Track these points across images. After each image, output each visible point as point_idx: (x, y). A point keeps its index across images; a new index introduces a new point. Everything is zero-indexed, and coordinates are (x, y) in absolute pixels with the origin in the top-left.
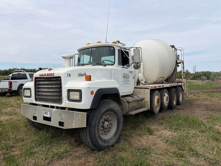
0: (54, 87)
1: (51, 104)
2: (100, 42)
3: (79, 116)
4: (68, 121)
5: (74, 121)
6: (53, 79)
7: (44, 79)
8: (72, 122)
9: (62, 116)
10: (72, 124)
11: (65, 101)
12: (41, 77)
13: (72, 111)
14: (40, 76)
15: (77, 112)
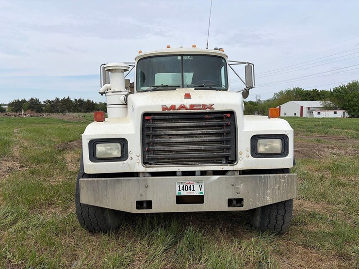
0: (211, 131)
1: (201, 167)
2: (194, 46)
3: (279, 180)
4: (255, 194)
5: (269, 191)
6: (207, 116)
7: (177, 117)
8: (264, 194)
9: (238, 188)
10: (264, 198)
11: (245, 158)
12: (166, 111)
13: (262, 175)
14: (164, 109)
15: (276, 175)
